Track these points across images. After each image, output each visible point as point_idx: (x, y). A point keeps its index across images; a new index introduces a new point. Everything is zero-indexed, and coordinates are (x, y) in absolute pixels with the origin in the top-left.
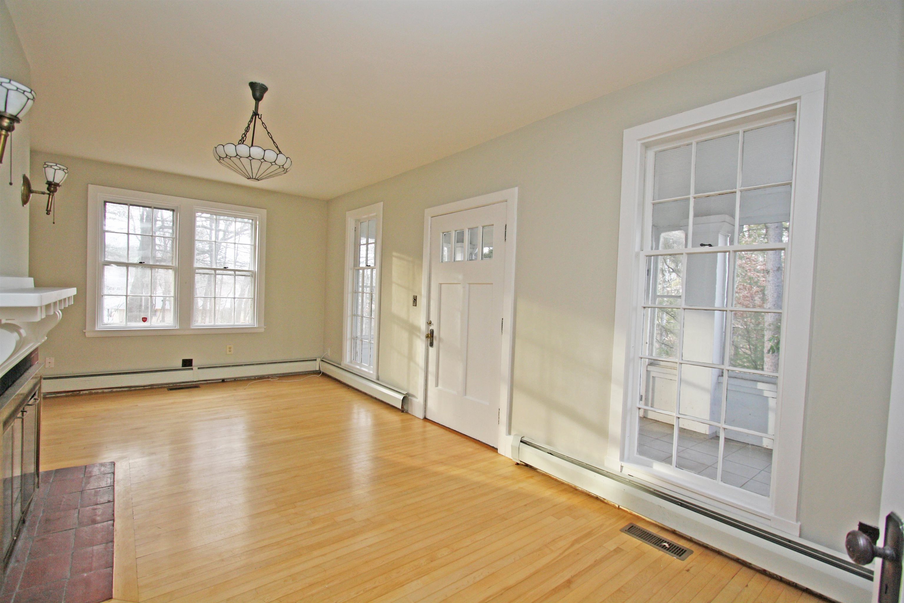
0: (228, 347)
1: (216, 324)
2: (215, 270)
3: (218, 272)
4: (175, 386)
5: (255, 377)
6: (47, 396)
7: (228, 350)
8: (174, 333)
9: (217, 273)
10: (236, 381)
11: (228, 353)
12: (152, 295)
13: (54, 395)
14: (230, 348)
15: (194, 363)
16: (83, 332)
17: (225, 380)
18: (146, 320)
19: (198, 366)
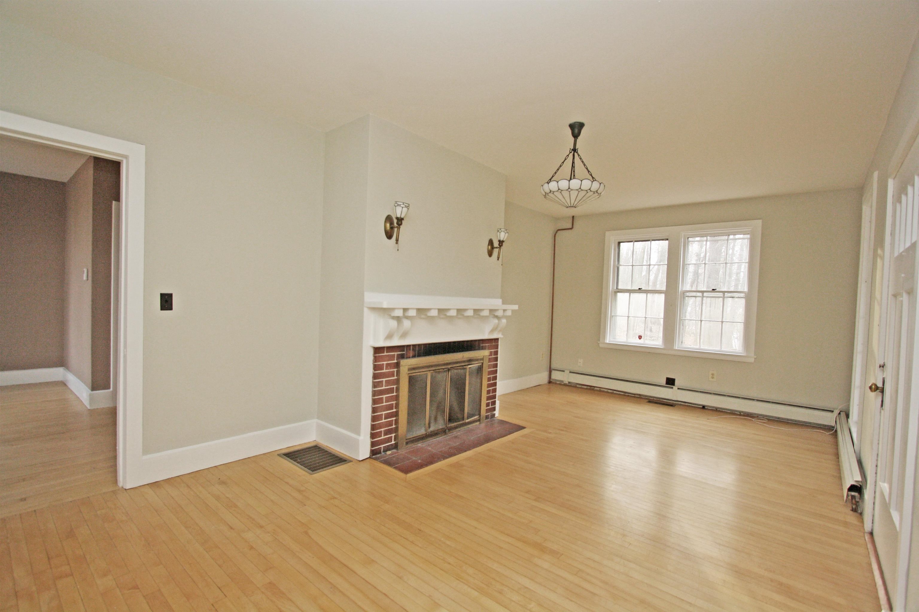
0: (711, 372)
1: (702, 347)
2: (703, 292)
3: (705, 294)
4: (658, 400)
5: (740, 413)
6: (578, 386)
7: (711, 376)
8: (658, 351)
9: (704, 296)
10: (717, 411)
11: (711, 379)
12: (646, 317)
13: (580, 386)
14: (713, 374)
15: (676, 383)
16: (598, 343)
17: (706, 408)
18: (641, 338)
19: (678, 386)
